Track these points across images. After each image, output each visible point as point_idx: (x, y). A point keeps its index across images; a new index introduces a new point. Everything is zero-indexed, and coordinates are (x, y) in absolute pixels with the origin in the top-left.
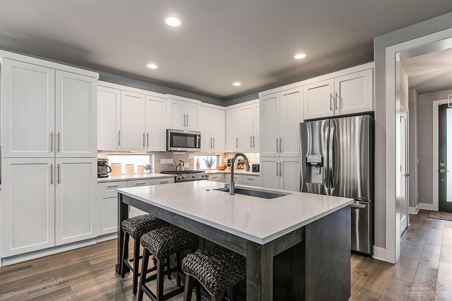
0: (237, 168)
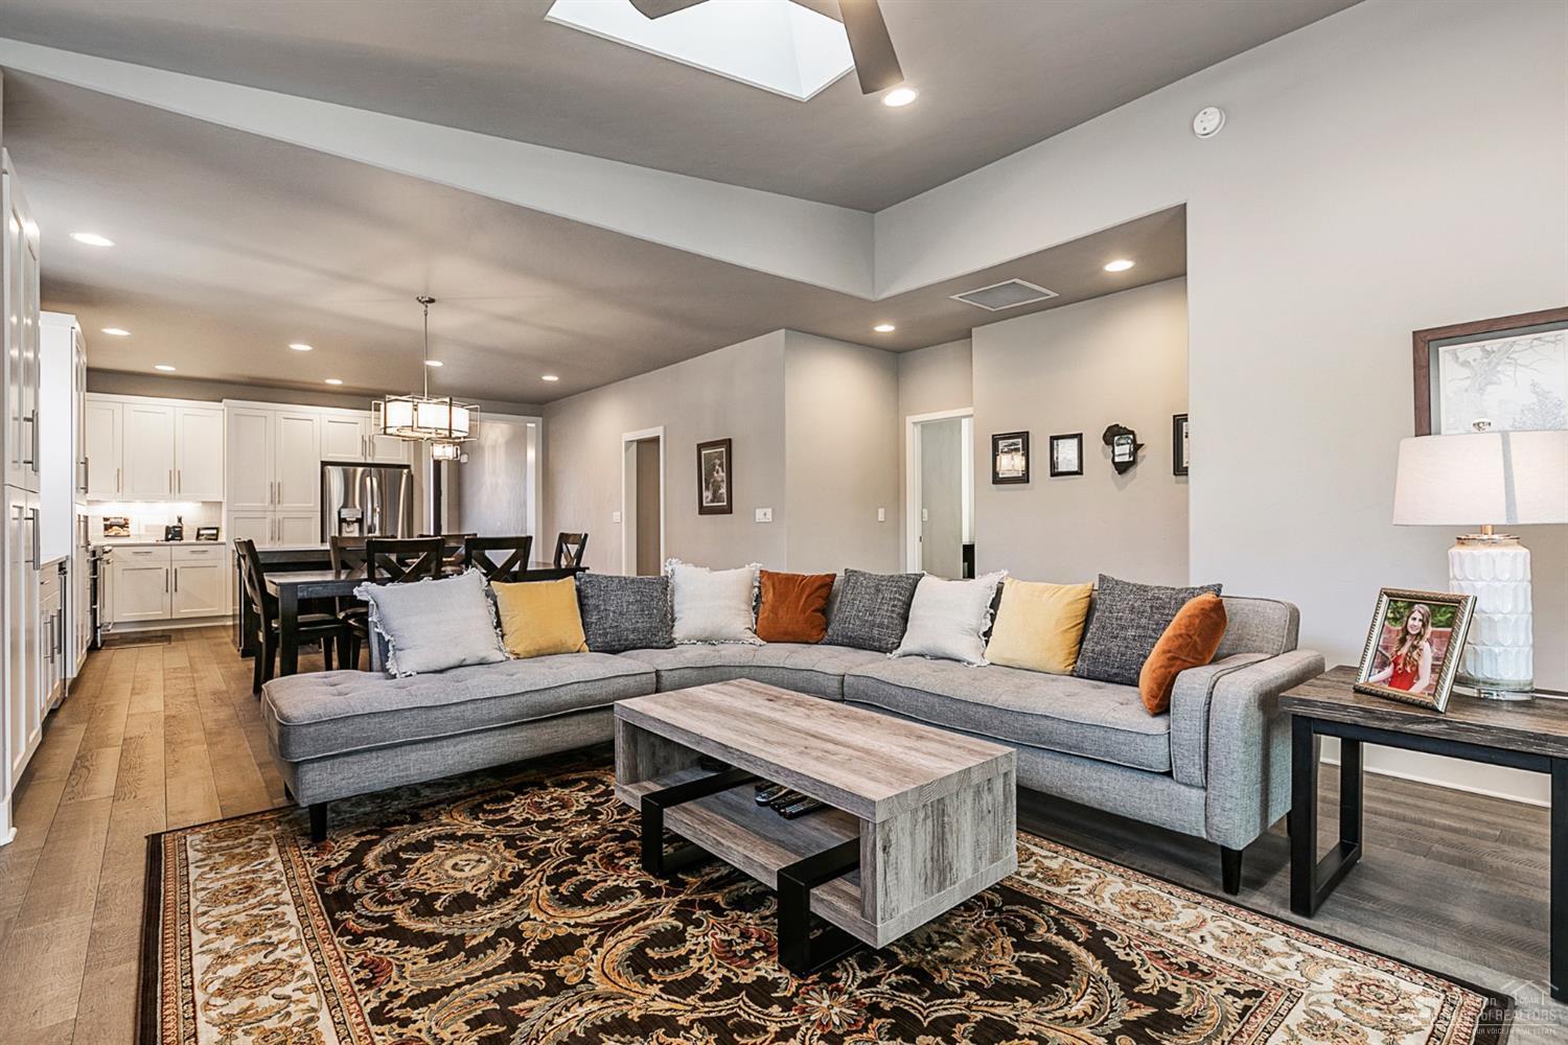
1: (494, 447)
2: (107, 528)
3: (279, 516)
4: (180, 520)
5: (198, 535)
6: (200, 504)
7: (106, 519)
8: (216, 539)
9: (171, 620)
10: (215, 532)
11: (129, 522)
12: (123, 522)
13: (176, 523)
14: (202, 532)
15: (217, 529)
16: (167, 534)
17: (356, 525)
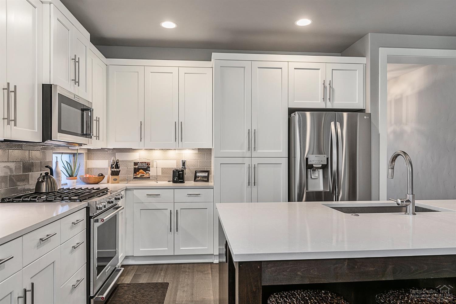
0: (134, 178)
1: (391, 102)
2: (136, 171)
3: (255, 161)
4: (184, 164)
5: (196, 177)
6: (197, 152)
7: (135, 164)
8: (208, 181)
9: (174, 256)
10: (206, 174)
11: (151, 166)
12: (146, 166)
13: (180, 167)
14: (198, 174)
15: (208, 172)
16: (174, 177)
17: (321, 171)
